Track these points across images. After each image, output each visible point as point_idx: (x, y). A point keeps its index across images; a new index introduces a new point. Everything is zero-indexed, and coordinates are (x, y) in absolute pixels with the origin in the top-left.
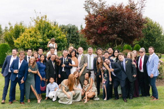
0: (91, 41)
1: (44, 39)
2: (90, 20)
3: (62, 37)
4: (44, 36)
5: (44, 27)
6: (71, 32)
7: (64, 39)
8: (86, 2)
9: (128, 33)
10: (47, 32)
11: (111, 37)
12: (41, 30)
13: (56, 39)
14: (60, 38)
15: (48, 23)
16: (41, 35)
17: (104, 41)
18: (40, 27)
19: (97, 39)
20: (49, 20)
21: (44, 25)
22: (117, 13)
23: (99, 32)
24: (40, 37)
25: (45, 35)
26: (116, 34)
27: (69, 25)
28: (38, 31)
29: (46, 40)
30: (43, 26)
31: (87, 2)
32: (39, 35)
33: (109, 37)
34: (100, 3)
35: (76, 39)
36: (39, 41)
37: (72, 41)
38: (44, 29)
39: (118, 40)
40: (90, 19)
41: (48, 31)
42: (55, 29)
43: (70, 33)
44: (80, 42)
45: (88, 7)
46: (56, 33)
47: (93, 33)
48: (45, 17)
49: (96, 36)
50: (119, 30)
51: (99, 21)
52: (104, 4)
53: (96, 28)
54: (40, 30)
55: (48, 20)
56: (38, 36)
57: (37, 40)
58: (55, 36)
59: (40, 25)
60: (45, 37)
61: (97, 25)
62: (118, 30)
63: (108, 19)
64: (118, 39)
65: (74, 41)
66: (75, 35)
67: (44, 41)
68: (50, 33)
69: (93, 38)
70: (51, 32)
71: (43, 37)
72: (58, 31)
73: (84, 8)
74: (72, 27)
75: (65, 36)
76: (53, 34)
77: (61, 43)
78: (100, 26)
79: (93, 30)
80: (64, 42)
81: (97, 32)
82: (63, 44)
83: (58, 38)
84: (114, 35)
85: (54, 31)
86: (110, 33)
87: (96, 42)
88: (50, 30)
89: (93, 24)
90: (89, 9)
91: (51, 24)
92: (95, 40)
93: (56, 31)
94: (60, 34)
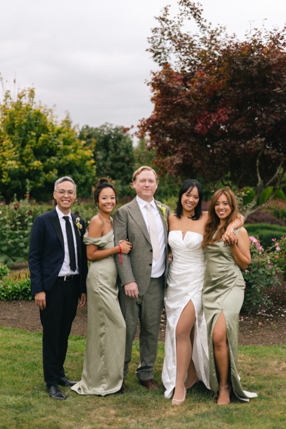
0: (172, 161)
1: (23, 161)
2: (169, 87)
3: (80, 157)
4: (24, 153)
5: (25, 124)
6: (111, 146)
7: (88, 163)
8: (155, 31)
10: (34, 141)
11: (243, 146)
12: (17, 134)
13: (61, 161)
14: (73, 160)
15: (39, 114)
16: (14, 149)
17: (216, 161)
18: (14, 124)
19: (191, 154)
20: (43, 105)
21: (25, 118)
22: (268, 60)
23: (198, 127)
24: (13, 155)
25: (28, 149)
26: (261, 137)
27: (105, 126)
28: (8, 136)
29: (30, 164)
30: (22, 121)
31: (159, 31)
32: (9, 149)
33: (234, 147)
34: (202, 36)
36: (9, 165)
37: (112, 172)
38: (26, 131)
39: (268, 156)
40: (170, 85)
41: (38, 136)
42: (59, 132)
43: (107, 149)
45: (163, 49)
46: (62, 143)
47: (178, 134)
48: (27, 93)
49: (189, 142)
50: (273, 121)
51: (201, 89)
52: (218, 35)
53: (190, 114)
54: (13, 134)
55: (38, 104)
56: (4, 151)
57: (3, 162)
58: (58, 153)
59: (12, 116)
60: (28, 154)
61: (193, 103)
62: (270, 120)
63: (231, 83)
64: (270, 152)
65: (120, 173)
66: (122, 154)
67: (23, 166)
68: (43, 141)
69: (179, 149)
70: (46, 141)
71: (21, 156)
72: (67, 139)
73: (147, 50)
74: (113, 131)
75: (89, 153)
76: (53, 147)
77: (76, 173)
78: (203, 108)
79: (178, 120)
80: (87, 172)
81: (192, 128)
82: (83, 177)
83: (66, 160)
84: (254, 139)
85: (55, 138)
86: (239, 131)
87: (188, 163)
88: (44, 133)
89: (179, 101)
90: (167, 54)
91: (48, 117)
92: (186, 158)
93: (62, 139)
94: (74, 146)
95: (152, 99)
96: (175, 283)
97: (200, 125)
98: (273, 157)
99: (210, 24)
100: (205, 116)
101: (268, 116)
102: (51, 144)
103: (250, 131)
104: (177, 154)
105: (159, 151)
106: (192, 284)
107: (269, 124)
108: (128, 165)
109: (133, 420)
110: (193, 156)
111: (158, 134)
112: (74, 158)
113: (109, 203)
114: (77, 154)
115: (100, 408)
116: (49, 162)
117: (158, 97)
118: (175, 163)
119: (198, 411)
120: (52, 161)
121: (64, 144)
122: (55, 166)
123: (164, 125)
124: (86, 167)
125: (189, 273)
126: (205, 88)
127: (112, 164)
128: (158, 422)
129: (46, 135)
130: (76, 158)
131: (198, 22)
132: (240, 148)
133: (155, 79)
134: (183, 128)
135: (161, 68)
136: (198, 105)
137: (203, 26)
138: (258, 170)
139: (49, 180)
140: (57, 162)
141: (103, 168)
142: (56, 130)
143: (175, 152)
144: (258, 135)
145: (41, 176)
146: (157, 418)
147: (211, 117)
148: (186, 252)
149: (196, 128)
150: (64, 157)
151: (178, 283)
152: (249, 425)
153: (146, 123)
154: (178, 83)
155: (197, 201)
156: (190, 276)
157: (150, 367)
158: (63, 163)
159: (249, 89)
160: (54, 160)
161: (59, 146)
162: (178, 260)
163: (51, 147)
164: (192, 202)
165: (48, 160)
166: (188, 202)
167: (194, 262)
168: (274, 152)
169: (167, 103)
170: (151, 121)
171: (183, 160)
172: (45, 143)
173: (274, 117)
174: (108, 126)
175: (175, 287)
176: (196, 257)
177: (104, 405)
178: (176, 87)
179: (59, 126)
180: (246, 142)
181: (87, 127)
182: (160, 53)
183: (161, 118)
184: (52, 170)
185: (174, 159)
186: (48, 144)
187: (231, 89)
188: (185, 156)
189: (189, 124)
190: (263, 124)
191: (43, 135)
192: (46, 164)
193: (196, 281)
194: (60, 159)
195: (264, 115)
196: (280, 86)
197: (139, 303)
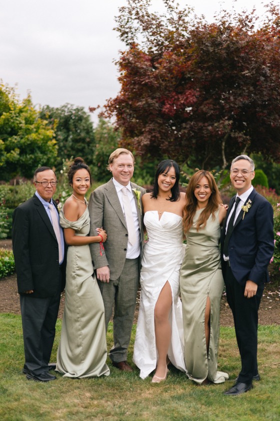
0: (139, 142)
2: (137, 67)
3: (42, 137)
6: (72, 127)
7: (49, 143)
8: (122, 9)
9: (269, 114)
11: (210, 128)
13: (23, 141)
14: (35, 140)
19: (158, 135)
22: (237, 42)
23: (166, 108)
26: (229, 119)
27: (66, 106)
31: (127, 10)
33: (201, 129)
34: (169, 17)
35: (84, 148)
37: (73, 153)
39: (236, 138)
40: (139, 65)
42: (21, 111)
43: (68, 130)
44: (98, 155)
45: (130, 28)
46: (24, 122)
47: (145, 115)
49: (157, 123)
50: (241, 104)
51: (170, 70)
52: (186, 15)
53: (158, 95)
58: (20, 133)
61: (160, 84)
62: (237, 102)
63: (200, 64)
64: (237, 135)
66: (83, 135)
68: (5, 120)
69: (147, 130)
72: (29, 118)
73: (114, 29)
74: (74, 112)
75: (50, 133)
76: (14, 127)
77: (38, 153)
78: (171, 89)
79: (146, 100)
80: (49, 152)
81: (160, 109)
82: (45, 157)
83: (28, 139)
84: (221, 122)
85: (17, 117)
86: (207, 113)
87: (155, 144)
88: (6, 112)
89: (147, 81)
90: (134, 34)
91: (10, 96)
92: (153, 139)
93: (24, 118)
94: (36, 125)
95: (120, 79)
96: (151, 263)
97: (168, 106)
98: (240, 140)
99: (178, 4)
100: (173, 97)
101: (235, 99)
102: (13, 122)
103: (218, 113)
104: (144, 135)
105: (125, 131)
106: (168, 265)
107: (236, 106)
108: (89, 146)
109: (109, 403)
110: (160, 137)
111: (125, 115)
112: (36, 138)
113: (83, 186)
114: (39, 134)
115: (75, 391)
116: (11, 141)
117: (126, 76)
118: (142, 144)
119: (174, 393)
120: (13, 140)
121: (26, 123)
122: (17, 145)
123: (131, 105)
124: (48, 147)
125: (165, 254)
126: (173, 69)
127: (72, 145)
128: (134, 404)
129: (8, 114)
130: (38, 137)
131: (166, 3)
132: (207, 130)
133: (124, 59)
134: (151, 108)
135: (128, 48)
136: (166, 86)
137: (170, 7)
138: (223, 152)
139: (11, 160)
140: (19, 142)
141: (63, 149)
142: (17, 108)
143: (141, 133)
144: (226, 118)
145: (3, 155)
146: (133, 401)
147: (179, 98)
148: (162, 232)
149: (164, 110)
150: (26, 137)
151: (154, 264)
152: (226, 407)
153: (113, 102)
154: (146, 63)
155: (174, 181)
156: (166, 257)
157: (124, 349)
158: (25, 142)
159: (218, 71)
160: (16, 139)
161: (20, 125)
162: (154, 241)
163: (13, 125)
164: (169, 182)
165: (10, 139)
166: (164, 182)
167: (170, 243)
168: (240, 135)
169: (135, 84)
170: (117, 101)
171: (150, 141)
172: (7, 122)
173: (242, 100)
174: (69, 106)
175: (151, 268)
176: (173, 238)
177: (79, 388)
178: (144, 67)
179: (20, 105)
180: (213, 124)
181: (48, 107)
182: (127, 33)
183: (128, 98)
184: (14, 150)
185: (141, 140)
186: (10, 123)
187: (199, 70)
188: (152, 137)
189: (157, 105)
190: (231, 107)
191: (4, 113)
192: (8, 143)
193: (172, 262)
194: (22, 138)
195: (232, 98)
196: (248, 69)
197: (116, 285)
